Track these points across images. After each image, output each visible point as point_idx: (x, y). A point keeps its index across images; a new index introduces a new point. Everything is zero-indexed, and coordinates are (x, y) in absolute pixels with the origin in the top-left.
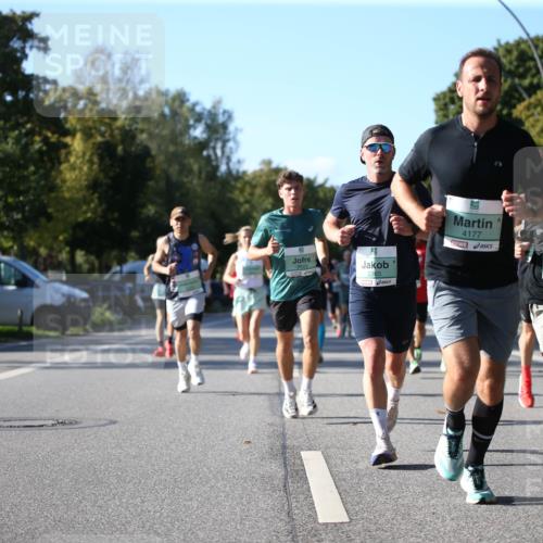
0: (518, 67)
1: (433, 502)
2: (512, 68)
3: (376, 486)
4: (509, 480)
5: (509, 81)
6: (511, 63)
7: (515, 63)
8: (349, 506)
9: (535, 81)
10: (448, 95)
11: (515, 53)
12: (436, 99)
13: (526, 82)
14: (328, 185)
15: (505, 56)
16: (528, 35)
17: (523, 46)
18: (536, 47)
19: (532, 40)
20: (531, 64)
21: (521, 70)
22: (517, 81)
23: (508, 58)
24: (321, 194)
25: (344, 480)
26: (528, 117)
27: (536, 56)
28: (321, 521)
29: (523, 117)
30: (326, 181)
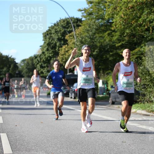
0: (66, 25)
1: (37, 148)
2: (65, 26)
3: (21, 143)
4: (59, 142)
5: (64, 29)
6: (64, 24)
7: (66, 24)
8: (13, 149)
9: (71, 29)
10: (47, 33)
11: (66, 22)
12: (43, 34)
13: (68, 30)
14: (12, 57)
15: (63, 22)
16: (69, 17)
17: (68, 20)
18: (72, 20)
19: (70, 18)
20: (70, 25)
21: (67, 26)
22: (66, 29)
23: (64, 23)
24: (10, 60)
25: (12, 141)
26: (69, 39)
27: (71, 23)
28: (4, 153)
29: (68, 39)
30: (11, 56)
